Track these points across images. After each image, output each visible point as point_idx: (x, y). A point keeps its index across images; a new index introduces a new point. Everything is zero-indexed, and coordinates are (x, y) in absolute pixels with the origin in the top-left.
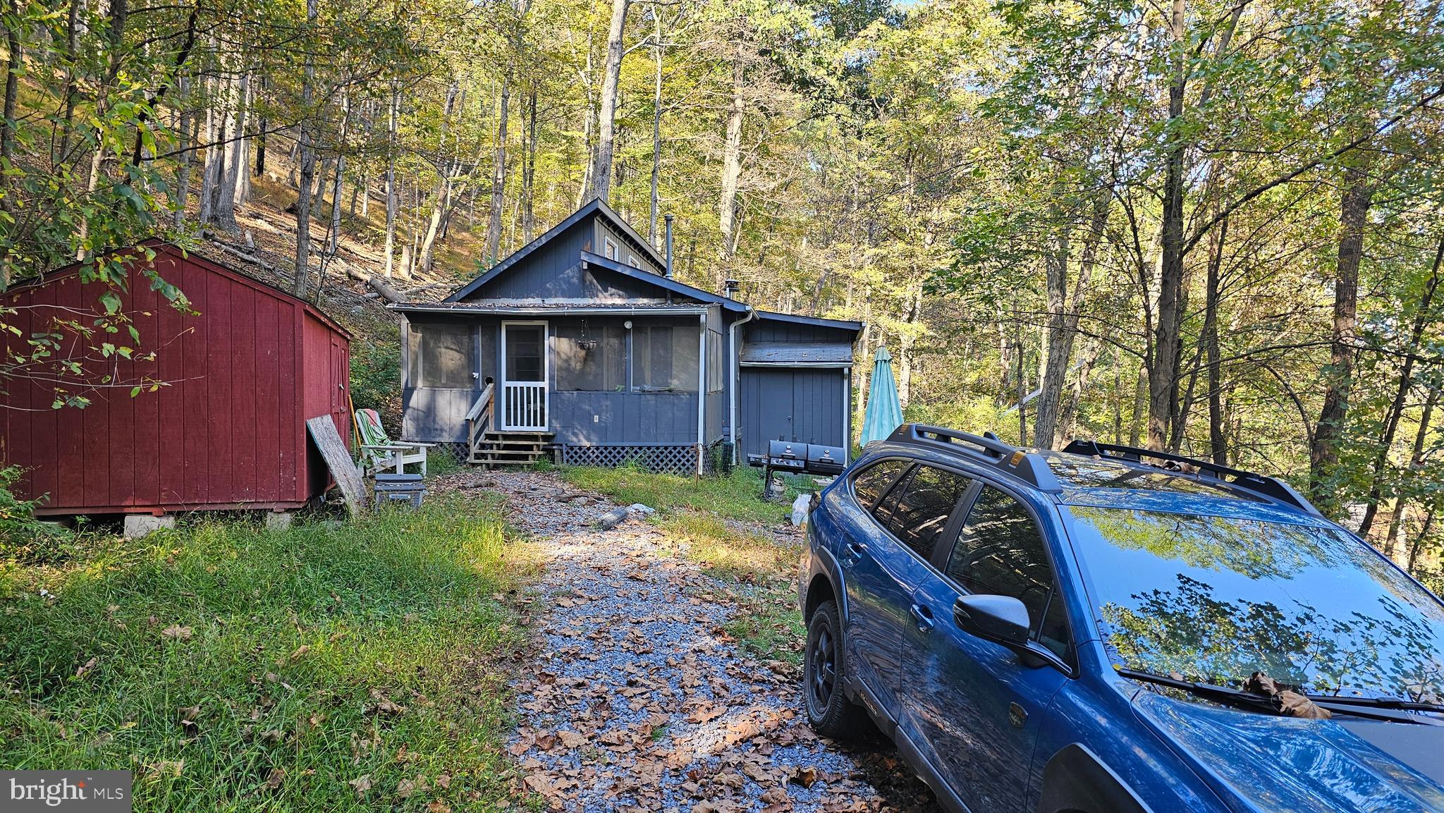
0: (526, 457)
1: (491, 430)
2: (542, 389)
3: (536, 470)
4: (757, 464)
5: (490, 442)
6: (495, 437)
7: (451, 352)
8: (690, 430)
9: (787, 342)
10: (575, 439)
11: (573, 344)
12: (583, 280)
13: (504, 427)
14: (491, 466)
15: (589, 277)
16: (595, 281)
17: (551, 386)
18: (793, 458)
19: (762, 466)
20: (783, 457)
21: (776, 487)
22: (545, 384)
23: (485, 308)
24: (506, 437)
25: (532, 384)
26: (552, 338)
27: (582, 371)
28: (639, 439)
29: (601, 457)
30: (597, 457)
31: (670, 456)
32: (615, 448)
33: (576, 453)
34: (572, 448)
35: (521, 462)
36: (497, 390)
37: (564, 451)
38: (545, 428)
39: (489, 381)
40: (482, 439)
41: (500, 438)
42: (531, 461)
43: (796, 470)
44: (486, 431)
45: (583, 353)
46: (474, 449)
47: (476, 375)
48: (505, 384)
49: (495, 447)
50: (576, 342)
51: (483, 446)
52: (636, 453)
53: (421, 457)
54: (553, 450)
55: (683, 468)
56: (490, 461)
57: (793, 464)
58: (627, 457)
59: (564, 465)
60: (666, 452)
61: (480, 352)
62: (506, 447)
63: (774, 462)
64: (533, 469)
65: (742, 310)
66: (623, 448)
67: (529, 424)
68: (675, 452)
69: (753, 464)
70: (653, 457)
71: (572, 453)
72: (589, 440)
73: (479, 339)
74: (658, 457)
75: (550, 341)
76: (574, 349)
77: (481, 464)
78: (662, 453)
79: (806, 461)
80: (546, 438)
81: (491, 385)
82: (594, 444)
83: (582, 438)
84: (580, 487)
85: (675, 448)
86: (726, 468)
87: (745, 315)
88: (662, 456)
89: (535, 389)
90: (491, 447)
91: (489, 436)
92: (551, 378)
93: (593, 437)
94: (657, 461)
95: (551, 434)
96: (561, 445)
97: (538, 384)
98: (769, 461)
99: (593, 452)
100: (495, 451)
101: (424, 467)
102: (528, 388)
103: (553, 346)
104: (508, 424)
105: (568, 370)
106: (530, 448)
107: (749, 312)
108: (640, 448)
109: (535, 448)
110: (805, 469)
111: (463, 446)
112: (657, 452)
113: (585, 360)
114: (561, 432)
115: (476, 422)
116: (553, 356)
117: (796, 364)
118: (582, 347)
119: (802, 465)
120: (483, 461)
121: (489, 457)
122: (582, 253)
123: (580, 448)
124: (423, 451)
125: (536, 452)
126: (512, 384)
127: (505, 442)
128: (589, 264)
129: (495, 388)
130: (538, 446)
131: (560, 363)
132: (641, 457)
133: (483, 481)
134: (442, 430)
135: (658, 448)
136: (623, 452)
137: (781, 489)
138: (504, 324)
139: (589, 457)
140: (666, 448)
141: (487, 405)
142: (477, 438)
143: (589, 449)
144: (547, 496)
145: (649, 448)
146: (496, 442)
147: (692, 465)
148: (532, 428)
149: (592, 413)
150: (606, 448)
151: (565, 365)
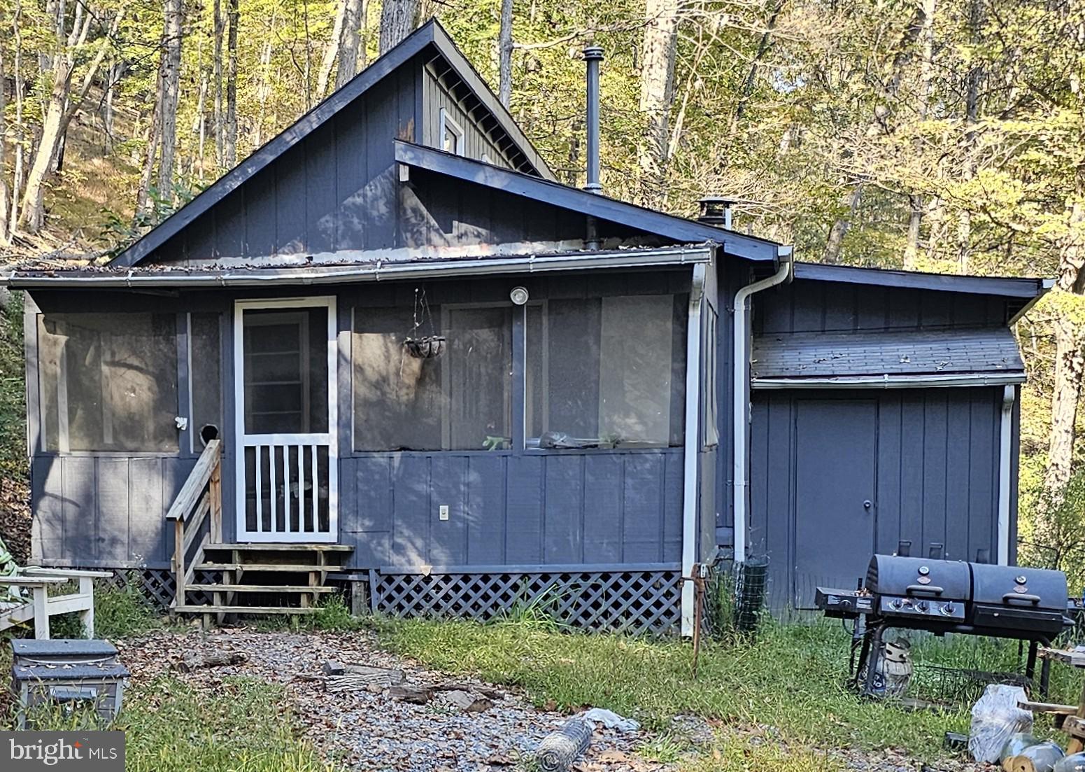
0: (294, 599)
1: (215, 541)
2: (323, 450)
3: (319, 626)
4: (844, 611)
5: (217, 566)
6: (224, 556)
7: (130, 374)
8: (662, 534)
9: (855, 331)
10: (395, 559)
11: (393, 349)
12: (397, 205)
13: (243, 535)
14: (220, 618)
15: (412, 201)
16: (423, 208)
17: (343, 441)
18: (937, 597)
19: (854, 615)
20: (909, 594)
21: (891, 664)
22: (330, 439)
23: (201, 272)
24: (248, 556)
25: (301, 439)
26: (345, 335)
27: (414, 405)
28: (542, 558)
29: (456, 597)
30: (447, 598)
31: (616, 596)
32: (486, 578)
33: (399, 589)
34: (390, 579)
35: (286, 610)
36: (226, 453)
37: (374, 586)
38: (332, 536)
39: (210, 434)
40: (198, 561)
41: (236, 557)
42: (305, 608)
43: (939, 626)
44: (207, 544)
45: (416, 364)
46: (185, 582)
47: (182, 422)
48: (243, 440)
49: (226, 577)
50: (400, 341)
51: (199, 576)
52: (535, 587)
53: (83, 601)
54: (349, 583)
55: (647, 622)
56: (219, 608)
57: (935, 609)
58: (515, 596)
59: (376, 617)
60: (605, 586)
61: (188, 373)
62: (249, 578)
63: (888, 605)
64: (315, 624)
65: (769, 257)
66: (505, 578)
67: (295, 528)
68: (626, 586)
69: (832, 612)
70: (576, 596)
71: (390, 589)
72: (431, 561)
73: (186, 342)
74: (586, 596)
75: (339, 342)
76: (395, 356)
77: (200, 615)
78: (596, 587)
79: (969, 604)
80: (334, 557)
81: (213, 444)
82: (442, 569)
83: (414, 556)
84: (433, 666)
85: (626, 576)
86: (747, 621)
87: (770, 268)
88: (595, 596)
89: (307, 449)
90: (218, 577)
91: (211, 555)
92: (343, 425)
93: (438, 553)
94: (586, 605)
95: (344, 548)
96: (366, 572)
97: (314, 439)
98: (876, 604)
99: (438, 588)
100: (226, 586)
101: (89, 621)
102: (293, 449)
103: (347, 352)
104: (251, 527)
105: (381, 403)
106: (302, 579)
107: (781, 261)
108: (545, 577)
109: (312, 578)
110: (966, 622)
111: (157, 576)
112: (585, 585)
113: (421, 381)
114: (366, 545)
115: (187, 525)
116: (346, 375)
117: (887, 381)
118: (415, 350)
119: (959, 611)
120: (204, 608)
121: (217, 598)
122: (399, 145)
123: (408, 579)
124: (87, 587)
125: (314, 587)
126: (258, 440)
127: (248, 567)
128: (414, 170)
129: (222, 450)
130: (318, 574)
131: (363, 391)
132: (547, 597)
133: (221, 653)
134: (114, 541)
135: (586, 576)
136: (505, 587)
137: (900, 669)
138: (240, 307)
139: (428, 598)
140: (606, 576)
141: (207, 488)
142: (189, 558)
143: (427, 579)
144: (372, 687)
145: (565, 577)
146: (229, 567)
147: (668, 613)
148: (302, 536)
149: (435, 498)
150: (466, 578)
151: (373, 395)
